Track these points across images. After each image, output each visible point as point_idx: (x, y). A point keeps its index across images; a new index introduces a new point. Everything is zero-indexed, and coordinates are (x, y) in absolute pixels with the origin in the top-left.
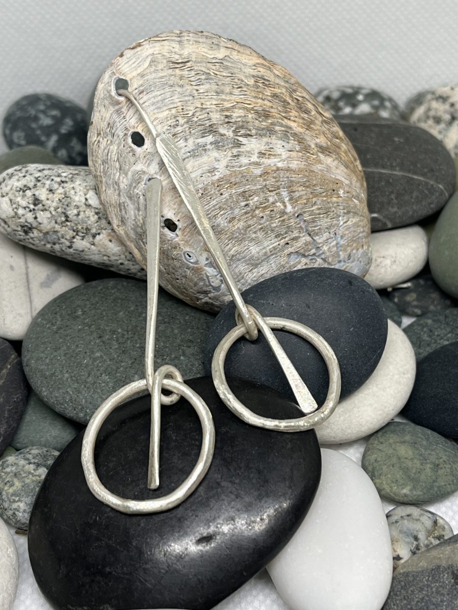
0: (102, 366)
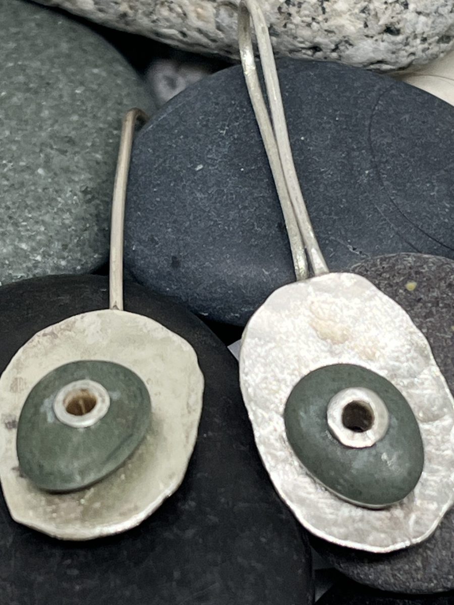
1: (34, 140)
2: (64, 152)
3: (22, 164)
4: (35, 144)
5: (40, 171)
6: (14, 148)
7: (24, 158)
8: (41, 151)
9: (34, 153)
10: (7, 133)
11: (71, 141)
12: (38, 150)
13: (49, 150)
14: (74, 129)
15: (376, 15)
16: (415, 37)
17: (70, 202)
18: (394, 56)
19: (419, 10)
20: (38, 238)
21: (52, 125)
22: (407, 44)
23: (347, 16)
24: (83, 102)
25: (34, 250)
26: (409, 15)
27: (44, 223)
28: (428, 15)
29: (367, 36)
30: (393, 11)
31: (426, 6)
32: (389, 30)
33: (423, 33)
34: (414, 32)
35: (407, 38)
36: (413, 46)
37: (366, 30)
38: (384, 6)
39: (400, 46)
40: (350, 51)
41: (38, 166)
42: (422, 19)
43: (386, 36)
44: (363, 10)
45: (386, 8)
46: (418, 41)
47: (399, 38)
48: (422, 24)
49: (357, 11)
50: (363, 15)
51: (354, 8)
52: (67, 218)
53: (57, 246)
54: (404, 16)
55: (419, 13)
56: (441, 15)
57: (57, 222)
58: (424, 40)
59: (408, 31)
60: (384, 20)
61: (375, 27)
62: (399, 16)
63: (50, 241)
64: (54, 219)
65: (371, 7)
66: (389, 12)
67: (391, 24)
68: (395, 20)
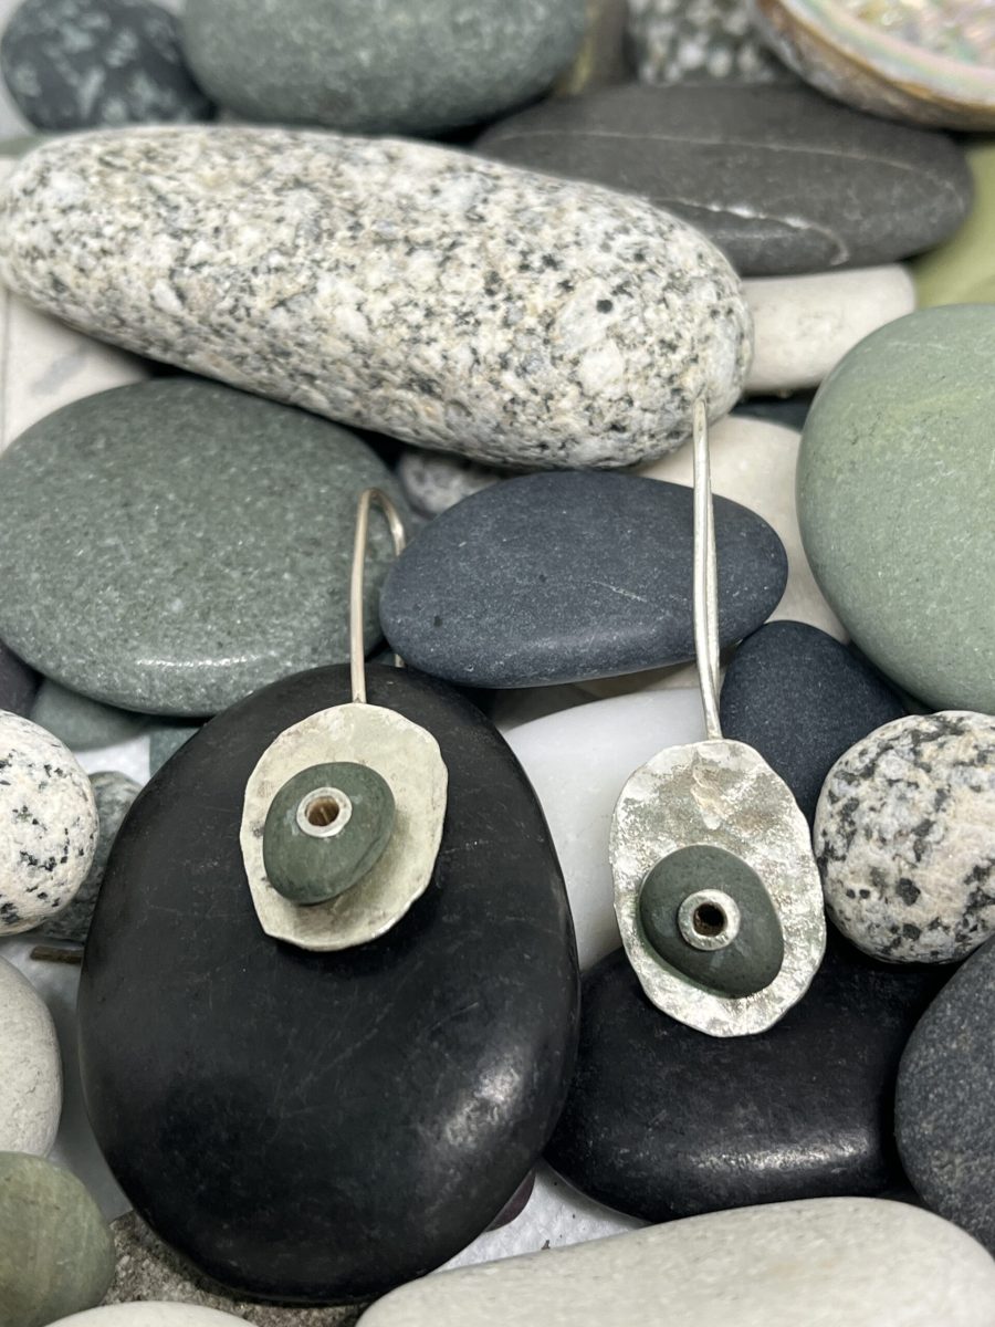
0: (113, 568)
1: (280, 545)
2: (308, 554)
3: (268, 570)
4: (280, 549)
5: (286, 576)
6: (259, 554)
7: (270, 564)
8: (287, 555)
9: (279, 557)
10: (252, 539)
11: (316, 542)
12: (283, 554)
13: (294, 554)
14: (319, 530)
15: (601, 414)
16: (642, 434)
17: (317, 605)
18: (621, 453)
19: (644, 407)
20: (288, 644)
21: (297, 528)
22: (634, 441)
23: (571, 414)
24: (328, 502)
25: (284, 657)
26: (635, 412)
27: (292, 628)
28: (654, 412)
29: (593, 434)
30: (618, 409)
31: (651, 403)
32: (615, 427)
33: (650, 430)
34: (640, 429)
35: (634, 435)
36: (640, 443)
37: (591, 429)
38: (609, 404)
39: (626, 444)
40: (577, 449)
41: (284, 571)
42: (648, 416)
43: (613, 434)
44: (588, 408)
45: (611, 406)
46: (646, 438)
47: (626, 435)
48: (649, 421)
49: (581, 409)
50: (587, 413)
51: (578, 406)
52: (316, 622)
53: (306, 650)
54: (630, 414)
55: (645, 410)
56: (668, 412)
57: (306, 626)
58: (652, 436)
59: (634, 428)
60: (609, 417)
61: (600, 425)
62: (624, 414)
63: (298, 646)
64: (302, 623)
65: (596, 405)
66: (614, 410)
67: (617, 421)
68: (620, 417)
